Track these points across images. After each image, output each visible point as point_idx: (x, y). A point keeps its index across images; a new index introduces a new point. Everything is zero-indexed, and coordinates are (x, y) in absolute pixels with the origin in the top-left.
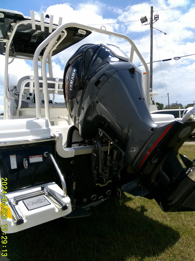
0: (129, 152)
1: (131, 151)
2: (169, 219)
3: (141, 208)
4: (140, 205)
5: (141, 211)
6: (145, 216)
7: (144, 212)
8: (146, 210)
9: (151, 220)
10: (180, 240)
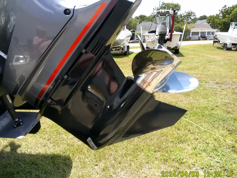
0: (10, 64)
1: (14, 63)
2: (51, 145)
3: (10, 146)
4: (8, 143)
5: (12, 150)
6: (21, 154)
7: (17, 149)
8: (19, 146)
9: (31, 155)
10: (74, 165)
